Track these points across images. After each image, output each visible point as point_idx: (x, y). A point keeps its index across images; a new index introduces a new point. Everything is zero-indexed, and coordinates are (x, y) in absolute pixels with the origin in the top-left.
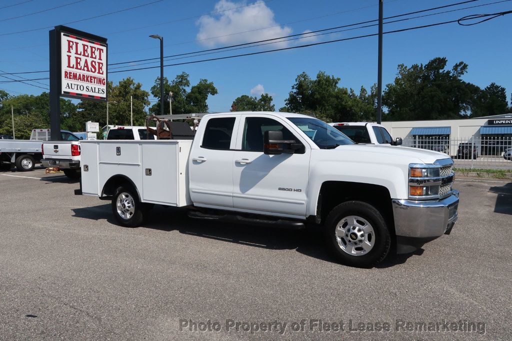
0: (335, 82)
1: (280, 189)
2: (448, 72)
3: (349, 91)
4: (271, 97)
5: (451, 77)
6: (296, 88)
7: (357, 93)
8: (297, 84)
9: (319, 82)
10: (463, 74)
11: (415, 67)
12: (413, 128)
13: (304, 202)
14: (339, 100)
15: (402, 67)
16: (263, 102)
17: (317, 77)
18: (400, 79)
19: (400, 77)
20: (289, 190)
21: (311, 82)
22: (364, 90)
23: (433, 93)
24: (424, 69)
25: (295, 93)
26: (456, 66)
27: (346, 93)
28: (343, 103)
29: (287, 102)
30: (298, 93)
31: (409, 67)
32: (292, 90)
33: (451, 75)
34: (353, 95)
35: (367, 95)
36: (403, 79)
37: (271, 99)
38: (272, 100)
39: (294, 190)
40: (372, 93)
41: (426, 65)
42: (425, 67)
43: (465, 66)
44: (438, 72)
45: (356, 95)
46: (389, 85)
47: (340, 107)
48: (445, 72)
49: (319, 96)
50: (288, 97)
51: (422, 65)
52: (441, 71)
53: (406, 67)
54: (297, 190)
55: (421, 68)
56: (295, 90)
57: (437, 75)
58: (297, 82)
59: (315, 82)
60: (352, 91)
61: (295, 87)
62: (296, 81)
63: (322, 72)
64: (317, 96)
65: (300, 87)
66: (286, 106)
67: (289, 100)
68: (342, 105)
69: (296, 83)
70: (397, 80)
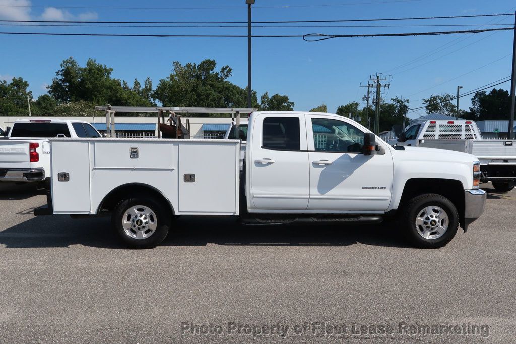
0: (109, 72)
1: (363, 188)
2: (217, 74)
3: (122, 83)
4: (26, 82)
5: (219, 78)
6: (61, 75)
7: (131, 86)
8: (63, 70)
9: (90, 70)
10: (228, 76)
11: (189, 66)
12: (204, 124)
13: (388, 198)
14: (113, 92)
15: (177, 64)
16: (15, 88)
17: (87, 65)
18: (174, 75)
19: (175, 73)
20: (373, 188)
21: (81, 69)
22: (138, 83)
23: (208, 92)
24: (196, 68)
25: (60, 80)
26: (223, 69)
27: (119, 84)
28: (118, 95)
29: (49, 89)
30: (64, 81)
31: (184, 64)
32: (57, 76)
33: (219, 76)
34: (127, 87)
35: (140, 89)
36: (177, 75)
37: (26, 85)
38: (28, 85)
39: (379, 188)
40: (146, 87)
41: (199, 65)
42: (198, 66)
43: (230, 70)
44: (209, 73)
45: (130, 88)
46: (162, 80)
47: (114, 99)
48: (214, 73)
49: (90, 86)
50: (51, 83)
51: (195, 65)
52: (211, 72)
53: (180, 65)
54: (382, 188)
55: (194, 67)
56: (60, 77)
57: (208, 76)
58: (63, 68)
59: (85, 70)
60: (125, 83)
61: (60, 73)
62: (62, 66)
63: (92, 60)
64: (89, 85)
65: (67, 73)
66: (49, 94)
67: (52, 87)
68: (116, 97)
69: (61, 69)
70: (172, 76)
